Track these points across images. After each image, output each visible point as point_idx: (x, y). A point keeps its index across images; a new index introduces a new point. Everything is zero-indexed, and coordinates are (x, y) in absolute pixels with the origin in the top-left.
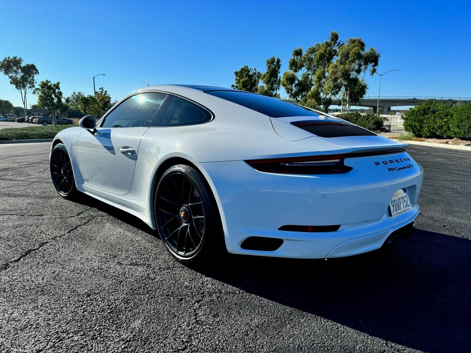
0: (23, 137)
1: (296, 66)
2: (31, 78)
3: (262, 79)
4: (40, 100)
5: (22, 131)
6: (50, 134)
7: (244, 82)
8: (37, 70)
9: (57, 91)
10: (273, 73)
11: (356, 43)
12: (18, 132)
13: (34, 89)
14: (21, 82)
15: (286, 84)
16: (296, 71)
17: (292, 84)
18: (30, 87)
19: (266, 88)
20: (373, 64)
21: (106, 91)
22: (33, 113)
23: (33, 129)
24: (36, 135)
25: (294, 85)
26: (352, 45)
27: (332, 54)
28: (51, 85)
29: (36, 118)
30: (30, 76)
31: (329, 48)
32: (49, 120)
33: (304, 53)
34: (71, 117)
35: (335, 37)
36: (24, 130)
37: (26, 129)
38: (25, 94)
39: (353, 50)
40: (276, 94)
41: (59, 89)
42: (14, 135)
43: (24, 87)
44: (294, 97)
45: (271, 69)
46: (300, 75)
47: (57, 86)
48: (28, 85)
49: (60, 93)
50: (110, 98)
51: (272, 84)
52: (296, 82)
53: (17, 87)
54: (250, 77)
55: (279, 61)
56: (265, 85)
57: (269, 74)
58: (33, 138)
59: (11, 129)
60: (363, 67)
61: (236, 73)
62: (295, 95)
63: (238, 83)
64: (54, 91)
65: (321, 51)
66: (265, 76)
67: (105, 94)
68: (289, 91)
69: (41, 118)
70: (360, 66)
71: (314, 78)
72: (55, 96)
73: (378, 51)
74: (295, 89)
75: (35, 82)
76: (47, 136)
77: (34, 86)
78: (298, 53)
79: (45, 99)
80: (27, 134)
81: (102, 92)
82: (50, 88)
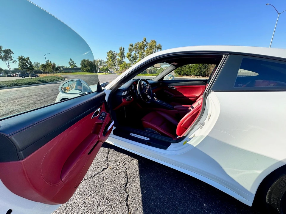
0: (14, 85)
1: (131, 50)
2: (10, 56)
3: (118, 55)
4: (20, 66)
5: (13, 82)
6: (30, 82)
7: (111, 57)
8: (12, 52)
9: (28, 61)
10: (122, 53)
11: (154, 42)
12: (10, 83)
13: (13, 61)
14: (4, 58)
15: (128, 57)
16: (131, 52)
17: (130, 57)
18: (10, 60)
19: (120, 59)
20: (160, 49)
21: (51, 61)
22: (15, 72)
23: (19, 80)
24: (22, 83)
25: (131, 57)
26: (152, 42)
27: (144, 46)
28: (24, 58)
29: (17, 74)
30: (9, 54)
31: (143, 44)
32: (25, 75)
33: (134, 45)
34: (36, 73)
35: (145, 40)
36: (14, 81)
37: (15, 81)
38: (8, 63)
39: (153, 44)
40: (124, 61)
41: (29, 60)
42: (8, 84)
43: (7, 60)
44: (132, 62)
45: (121, 51)
46: (133, 54)
47: (28, 59)
48: (9, 59)
49: (31, 63)
50: (55, 64)
51: (122, 57)
52: (132, 56)
53: (2, 60)
54: (113, 55)
55: (124, 49)
56: (119, 58)
57: (121, 53)
58: (20, 85)
59: (5, 81)
60: (156, 51)
61: (107, 53)
62: (132, 61)
63: (109, 57)
64: (27, 61)
65: (141, 45)
66: (119, 54)
67: (51, 63)
68: (130, 60)
69: (20, 74)
70: (156, 50)
71: (138, 55)
72: (28, 64)
73: (161, 45)
74: (132, 59)
75: (12, 57)
76: (28, 84)
77: (12, 60)
78: (131, 45)
79: (22, 65)
80: (16, 83)
81: (49, 62)
82: (24, 60)
